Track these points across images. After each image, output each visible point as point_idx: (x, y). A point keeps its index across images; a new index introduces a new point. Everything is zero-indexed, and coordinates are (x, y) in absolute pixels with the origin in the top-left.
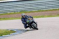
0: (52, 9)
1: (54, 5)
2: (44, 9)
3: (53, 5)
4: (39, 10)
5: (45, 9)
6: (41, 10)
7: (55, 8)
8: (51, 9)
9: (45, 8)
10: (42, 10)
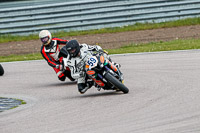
0: (103, 26)
1: (108, 15)
2: (74, 29)
3: (105, 16)
4: (60, 30)
5: (79, 29)
6: (65, 32)
7: (113, 25)
8: (99, 27)
9: (79, 23)
10: (68, 30)
